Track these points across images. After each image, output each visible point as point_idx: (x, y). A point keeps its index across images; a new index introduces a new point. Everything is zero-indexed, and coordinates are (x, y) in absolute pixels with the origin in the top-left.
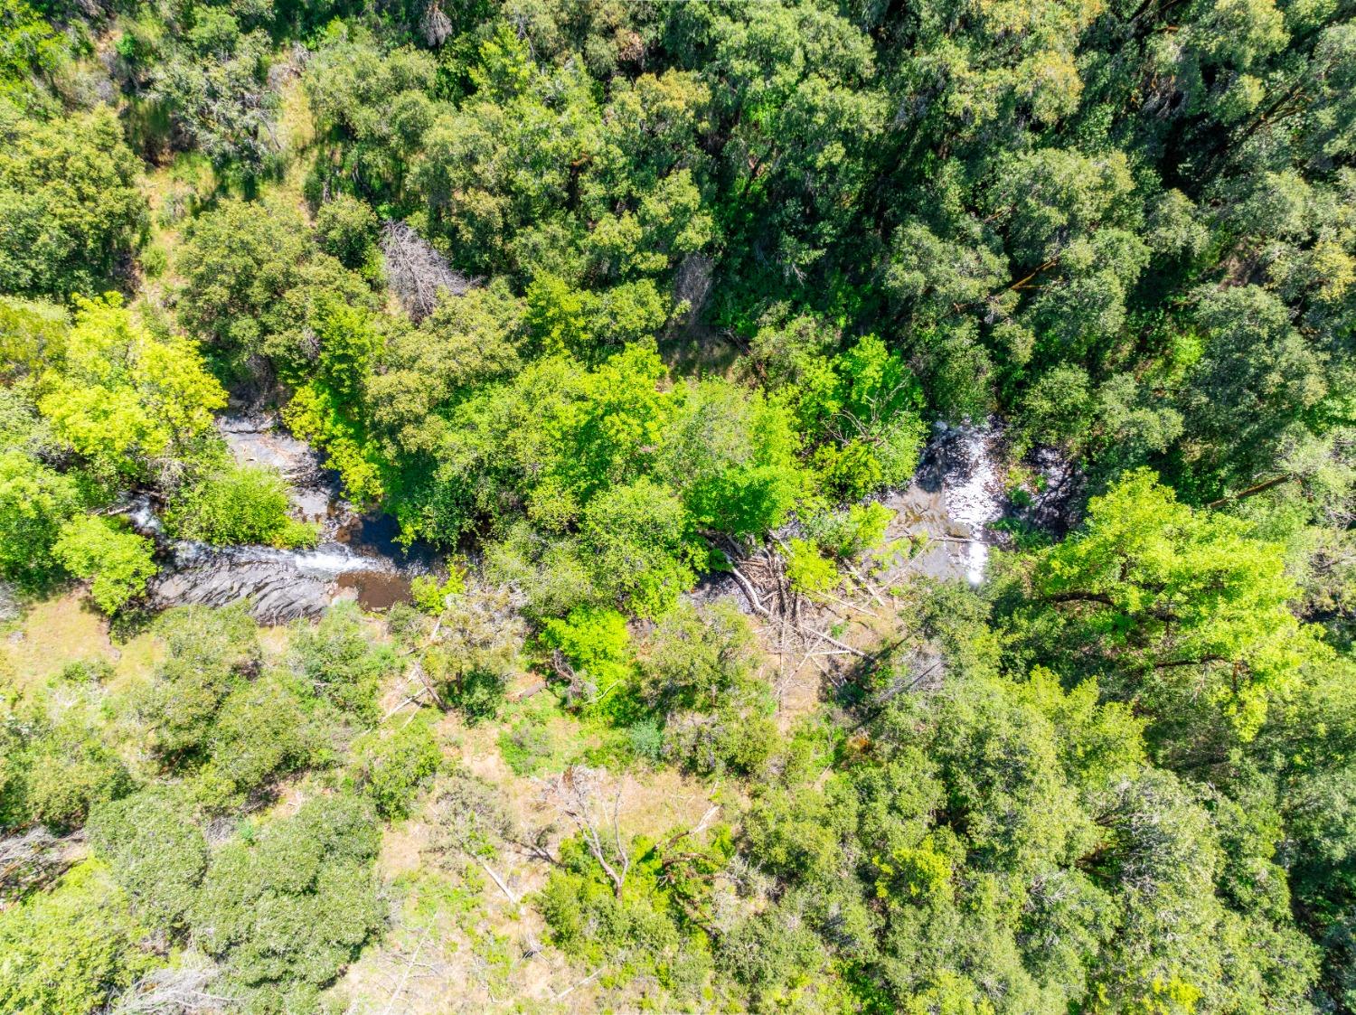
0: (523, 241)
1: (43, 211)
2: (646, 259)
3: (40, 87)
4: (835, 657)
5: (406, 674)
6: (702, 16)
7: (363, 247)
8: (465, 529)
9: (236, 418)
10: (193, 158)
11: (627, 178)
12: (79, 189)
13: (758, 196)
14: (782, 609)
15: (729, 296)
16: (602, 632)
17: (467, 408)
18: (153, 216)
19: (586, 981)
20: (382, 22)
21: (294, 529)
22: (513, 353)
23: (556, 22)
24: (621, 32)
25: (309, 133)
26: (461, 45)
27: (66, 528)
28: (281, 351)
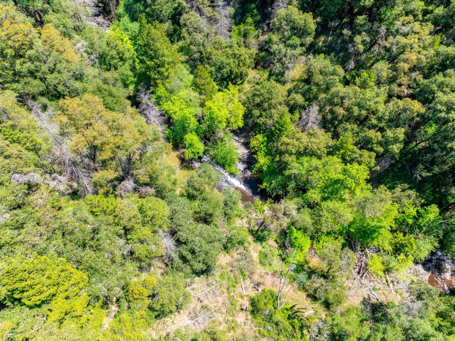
0: (344, 125)
1: (229, 64)
2: (377, 147)
3: (242, 40)
4: (370, 296)
5: (243, 220)
6: (434, 90)
7: (295, 110)
8: (279, 193)
9: (235, 135)
10: (265, 70)
11: (385, 123)
12: (239, 64)
13: (415, 151)
14: (359, 273)
15: (391, 174)
16: (304, 241)
17: (305, 159)
18: (247, 79)
19: (254, 328)
20: (334, 59)
21: (233, 169)
22: (326, 152)
23: (388, 76)
24: (403, 87)
25: (297, 77)
26: (353, 73)
27: (190, 134)
28: (261, 123)
